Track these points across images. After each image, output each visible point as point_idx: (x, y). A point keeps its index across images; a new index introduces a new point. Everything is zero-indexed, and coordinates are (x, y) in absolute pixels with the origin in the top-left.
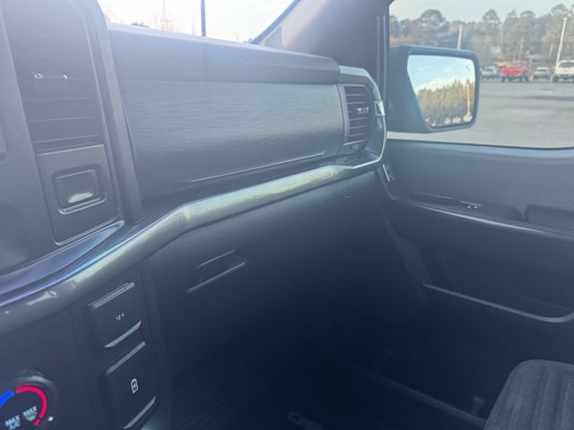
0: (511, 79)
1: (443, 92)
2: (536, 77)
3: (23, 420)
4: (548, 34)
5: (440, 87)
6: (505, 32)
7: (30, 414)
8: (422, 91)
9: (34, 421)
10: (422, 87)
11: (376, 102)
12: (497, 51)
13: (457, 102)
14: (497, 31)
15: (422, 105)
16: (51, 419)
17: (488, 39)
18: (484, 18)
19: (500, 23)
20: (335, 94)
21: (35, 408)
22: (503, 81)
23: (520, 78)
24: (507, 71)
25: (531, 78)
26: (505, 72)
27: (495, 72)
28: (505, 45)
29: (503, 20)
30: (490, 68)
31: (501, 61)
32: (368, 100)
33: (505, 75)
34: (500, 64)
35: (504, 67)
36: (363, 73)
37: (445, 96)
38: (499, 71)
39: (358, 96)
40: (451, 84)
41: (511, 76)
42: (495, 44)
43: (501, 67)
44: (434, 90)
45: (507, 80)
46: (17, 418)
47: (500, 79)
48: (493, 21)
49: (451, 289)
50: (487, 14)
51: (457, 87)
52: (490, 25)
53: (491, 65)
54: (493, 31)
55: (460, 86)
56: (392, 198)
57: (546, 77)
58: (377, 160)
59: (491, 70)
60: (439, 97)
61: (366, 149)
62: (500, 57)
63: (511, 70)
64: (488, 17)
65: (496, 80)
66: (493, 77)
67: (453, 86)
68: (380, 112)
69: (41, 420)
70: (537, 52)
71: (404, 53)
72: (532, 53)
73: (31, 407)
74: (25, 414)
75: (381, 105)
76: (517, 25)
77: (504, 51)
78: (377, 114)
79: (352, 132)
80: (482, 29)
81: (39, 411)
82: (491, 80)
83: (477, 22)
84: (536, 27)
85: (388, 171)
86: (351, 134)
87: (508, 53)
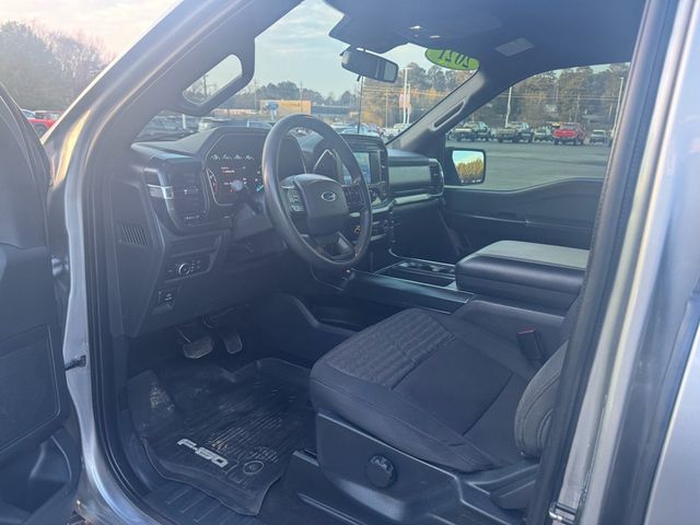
0: (564, 142)
2: (593, 140)
4: (608, 92)
6: (560, 89)
8: (460, 164)
12: (552, 109)
14: (551, 87)
15: (460, 173)
17: (542, 96)
20: (427, 168)
22: (556, 144)
23: (574, 140)
24: (560, 133)
25: (587, 141)
26: (558, 133)
27: (548, 132)
28: (561, 103)
30: (544, 128)
31: (557, 120)
32: (438, 172)
33: (559, 138)
36: (435, 160)
38: (552, 132)
39: (434, 169)
41: (564, 138)
42: (550, 102)
43: (555, 128)
45: (560, 143)
47: (553, 142)
48: (547, 76)
52: (544, 79)
53: (545, 125)
54: (547, 87)
57: (602, 140)
58: (441, 194)
60: (469, 167)
61: (437, 189)
62: (556, 116)
63: (565, 132)
65: (549, 142)
66: (546, 138)
70: (595, 111)
71: (451, 150)
72: (589, 113)
75: (442, 173)
76: (573, 80)
77: (559, 110)
78: (441, 177)
79: (432, 183)
80: (535, 83)
82: (544, 141)
84: (594, 83)
87: (564, 113)
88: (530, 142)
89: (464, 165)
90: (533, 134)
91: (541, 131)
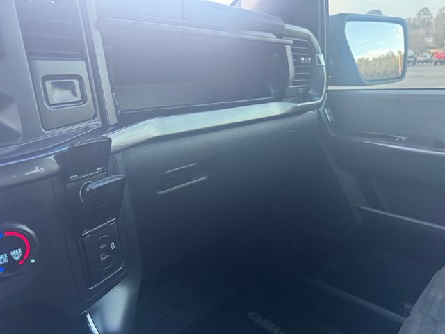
0: (442, 63)
1: (379, 60)
3: (10, 257)
5: (376, 57)
6: (437, 25)
7: (16, 254)
8: (361, 60)
9: (19, 261)
10: (360, 57)
11: (317, 54)
12: (430, 40)
13: (390, 69)
14: (429, 24)
15: (362, 70)
16: (33, 261)
17: (422, 31)
18: (419, 14)
19: (432, 18)
21: (20, 250)
22: (436, 64)
24: (438, 56)
26: (437, 57)
27: (428, 57)
28: (437, 35)
29: (434, 16)
30: (424, 54)
31: (434, 48)
32: (310, 52)
33: (437, 60)
34: (433, 51)
35: (437, 53)
37: (380, 64)
38: (432, 57)
40: (385, 55)
41: (442, 60)
42: (428, 35)
43: (433, 54)
44: (370, 59)
45: (439, 63)
46: (6, 255)
47: (433, 63)
48: (426, 17)
49: (383, 210)
50: (420, 11)
51: (390, 57)
52: (424, 19)
53: (426, 52)
54: (427, 25)
55: (393, 56)
56: (332, 134)
58: (318, 102)
59: (425, 56)
60: (375, 65)
61: (310, 92)
62: (434, 45)
63: (442, 55)
64: (422, 13)
65: (429, 64)
66: (427, 61)
67: (388, 55)
68: (320, 62)
69: (25, 260)
73: (17, 249)
74: (12, 253)
75: (321, 57)
77: (436, 40)
78: (318, 64)
79: (296, 77)
80: (417, 23)
81: (23, 253)
82: (425, 64)
83: (412, 18)
85: (329, 114)
86: (295, 79)
87: (440, 42)
88: (414, 64)
89: (367, 61)
90: (416, 59)
91: (423, 56)
